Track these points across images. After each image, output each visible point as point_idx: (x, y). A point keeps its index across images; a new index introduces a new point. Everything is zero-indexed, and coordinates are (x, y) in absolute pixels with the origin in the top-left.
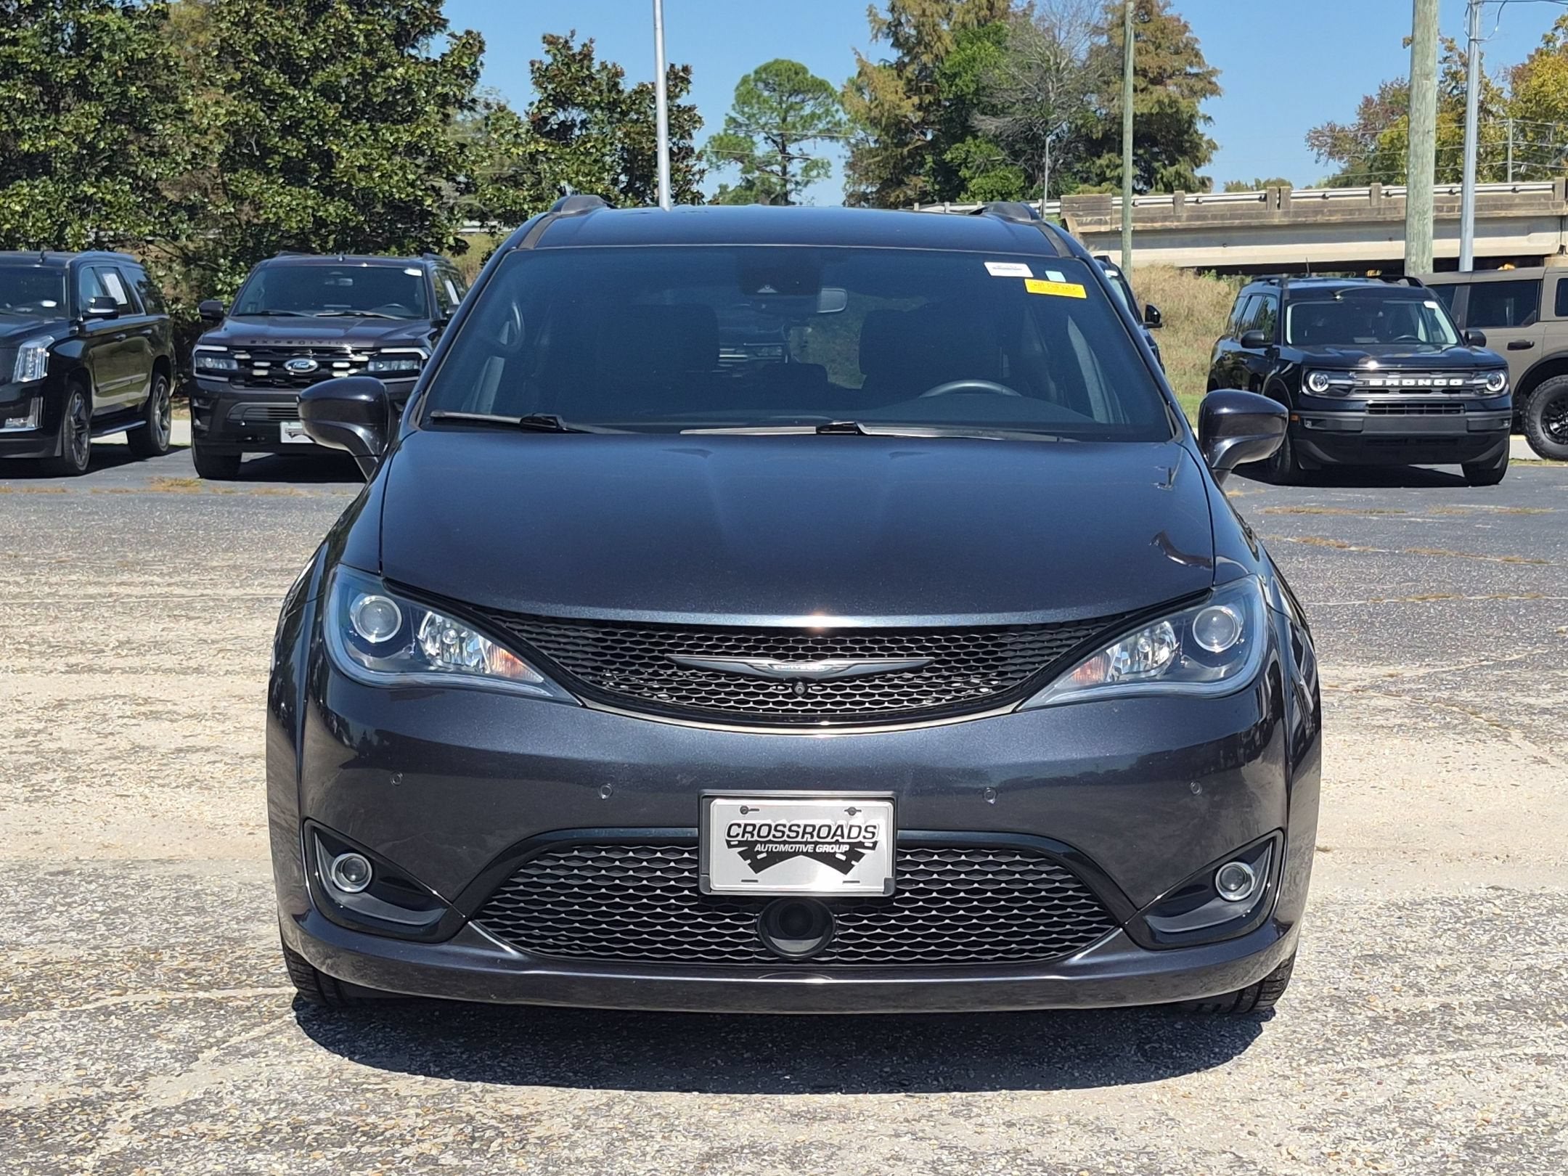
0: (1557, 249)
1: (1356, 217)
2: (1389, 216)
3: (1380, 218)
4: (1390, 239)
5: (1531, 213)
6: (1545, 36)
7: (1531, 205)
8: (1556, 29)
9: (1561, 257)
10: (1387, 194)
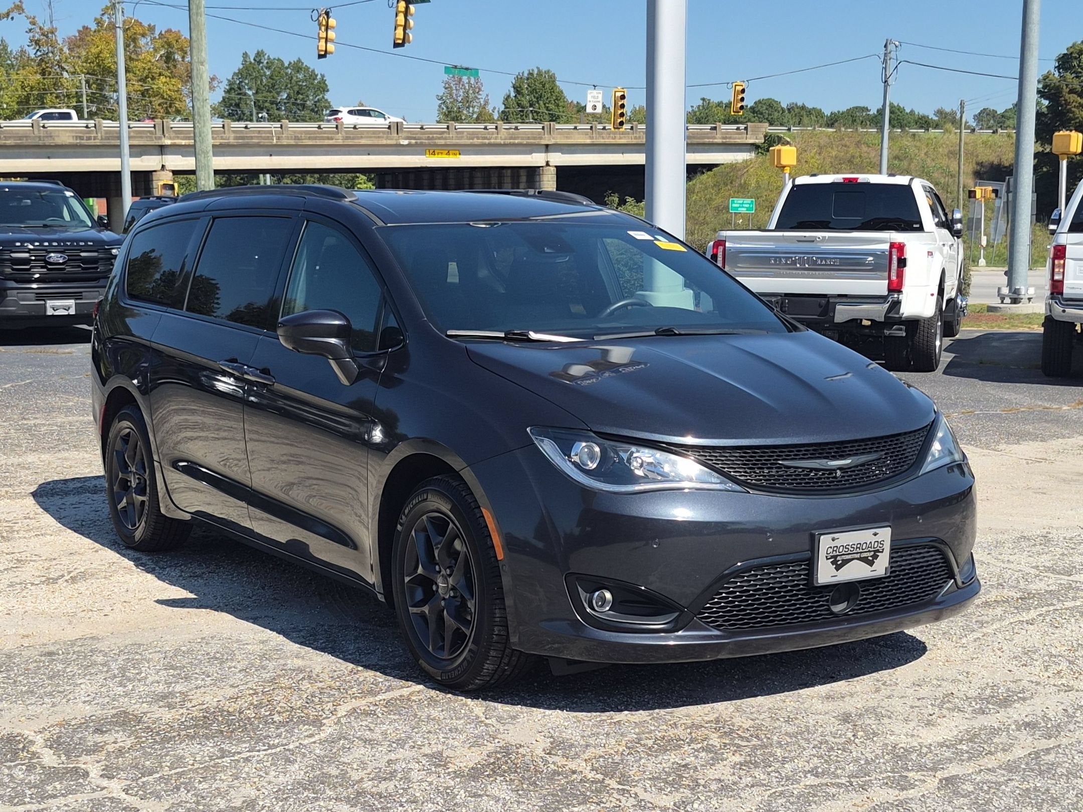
0: (159, 168)
1: (24, 142)
2: (48, 142)
3: (41, 143)
4: (49, 158)
5: (141, 143)
6: (96, 19)
7: (141, 137)
8: (103, 15)
9: (162, 173)
10: (43, 127)
